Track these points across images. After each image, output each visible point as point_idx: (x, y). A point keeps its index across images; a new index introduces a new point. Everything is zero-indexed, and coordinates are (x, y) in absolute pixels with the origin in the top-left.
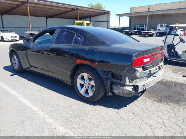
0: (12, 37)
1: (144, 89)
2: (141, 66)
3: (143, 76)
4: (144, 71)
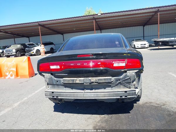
0: (142, 45)
1: (54, 97)
2: (48, 72)
3: (54, 83)
4: (56, 79)
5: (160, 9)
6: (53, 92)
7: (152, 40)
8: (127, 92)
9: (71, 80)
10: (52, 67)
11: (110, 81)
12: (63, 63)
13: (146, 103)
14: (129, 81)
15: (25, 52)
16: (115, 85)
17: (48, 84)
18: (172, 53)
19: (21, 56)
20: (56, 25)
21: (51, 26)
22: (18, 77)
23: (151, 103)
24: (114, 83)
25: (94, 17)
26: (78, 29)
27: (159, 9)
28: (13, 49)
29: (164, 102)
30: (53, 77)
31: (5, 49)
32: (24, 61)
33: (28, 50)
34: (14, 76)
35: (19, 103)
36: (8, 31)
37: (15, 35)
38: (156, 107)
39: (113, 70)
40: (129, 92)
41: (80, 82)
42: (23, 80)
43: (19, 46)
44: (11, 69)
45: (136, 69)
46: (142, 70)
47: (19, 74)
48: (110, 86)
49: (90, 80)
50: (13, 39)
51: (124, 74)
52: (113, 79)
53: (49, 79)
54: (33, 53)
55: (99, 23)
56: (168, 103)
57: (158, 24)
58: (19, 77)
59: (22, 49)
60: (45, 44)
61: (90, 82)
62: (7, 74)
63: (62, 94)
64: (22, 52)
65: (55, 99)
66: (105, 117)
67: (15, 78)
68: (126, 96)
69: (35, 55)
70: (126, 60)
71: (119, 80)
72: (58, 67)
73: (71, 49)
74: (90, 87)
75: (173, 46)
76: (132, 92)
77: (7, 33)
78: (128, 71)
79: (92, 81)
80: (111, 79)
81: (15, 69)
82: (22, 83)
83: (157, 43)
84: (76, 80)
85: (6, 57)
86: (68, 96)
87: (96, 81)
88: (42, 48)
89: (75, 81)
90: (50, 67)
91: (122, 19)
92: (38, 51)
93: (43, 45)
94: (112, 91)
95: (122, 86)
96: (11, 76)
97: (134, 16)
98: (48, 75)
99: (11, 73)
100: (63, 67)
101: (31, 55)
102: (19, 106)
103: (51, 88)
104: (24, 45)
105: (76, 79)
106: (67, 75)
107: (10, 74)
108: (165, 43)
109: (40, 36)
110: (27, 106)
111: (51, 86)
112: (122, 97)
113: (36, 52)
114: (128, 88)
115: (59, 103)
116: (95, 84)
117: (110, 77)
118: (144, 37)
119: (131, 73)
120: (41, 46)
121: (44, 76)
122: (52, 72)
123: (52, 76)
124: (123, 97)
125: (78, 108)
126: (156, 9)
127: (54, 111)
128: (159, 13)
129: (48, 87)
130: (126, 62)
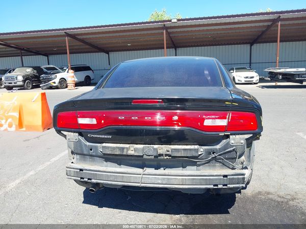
1: (83, 178)
2: (73, 130)
3: (85, 152)
4: (88, 144)
5: (282, 16)
6: (81, 170)
7: (266, 70)
8: (228, 177)
9: (118, 148)
10: (81, 121)
11: (195, 154)
12: (104, 113)
13: (260, 193)
14: (233, 155)
15: (40, 82)
16: (204, 162)
17: (73, 153)
18: (300, 96)
19: (32, 88)
20: (97, 36)
21: (88, 37)
22: (22, 128)
23: (268, 193)
24: (203, 158)
25: (164, 25)
26: (135, 44)
27: (280, 16)
28: (19, 75)
29: (292, 193)
30: (82, 139)
31: (4, 74)
32: (34, 100)
33: (46, 79)
34: (14, 126)
35: (18, 181)
36: (11, 43)
37: (22, 51)
38: (278, 202)
39: (204, 132)
40: (232, 177)
41: (136, 154)
42: (31, 134)
43: (29, 71)
44: (10, 114)
45: (248, 132)
46: (259, 134)
47: (25, 123)
48: (194, 164)
49: (156, 150)
50: (20, 57)
51: (225, 141)
52: (202, 150)
53: (74, 144)
54: (54, 85)
55: (173, 35)
56: (300, 196)
57: (276, 41)
58: (24, 129)
59: (35, 77)
60: (76, 69)
61: (155, 154)
62: (3, 122)
63: (99, 174)
64: (35, 81)
65: (86, 182)
66: (180, 220)
67: (16, 130)
68: (226, 185)
69: (57, 88)
70: (230, 115)
71: (213, 153)
72: (94, 121)
73: (122, 85)
74: (155, 163)
75: (301, 82)
76: (238, 178)
77: (9, 46)
78: (231, 137)
79: (160, 152)
80: (197, 150)
81: (16, 115)
82: (28, 140)
83: (274, 77)
84: (128, 149)
85: (5, 89)
86: (111, 179)
87: (168, 153)
88: (70, 76)
89: (125, 150)
90: (77, 121)
91: (215, 30)
92: (63, 81)
93: (72, 71)
94: (198, 173)
95: (218, 164)
96: (10, 126)
97: (236, 26)
98: (73, 136)
99: (10, 120)
100: (103, 122)
101: (51, 88)
102: (17, 188)
103: (78, 160)
104: (39, 70)
105: (127, 146)
106: (110, 137)
107: (7, 123)
108: (287, 77)
109: (66, 53)
110: (33, 189)
111: (78, 157)
112: (217, 185)
113: (59, 82)
114: (230, 168)
115: (93, 191)
116: (165, 158)
117: (196, 147)
118: (250, 63)
119: (238, 140)
120: (68, 72)
121: (65, 136)
122: (81, 131)
123: (80, 137)
124: (220, 186)
125: (129, 198)
126: (276, 16)
127: (84, 202)
128: (279, 23)
129: (74, 158)
130: (229, 119)
